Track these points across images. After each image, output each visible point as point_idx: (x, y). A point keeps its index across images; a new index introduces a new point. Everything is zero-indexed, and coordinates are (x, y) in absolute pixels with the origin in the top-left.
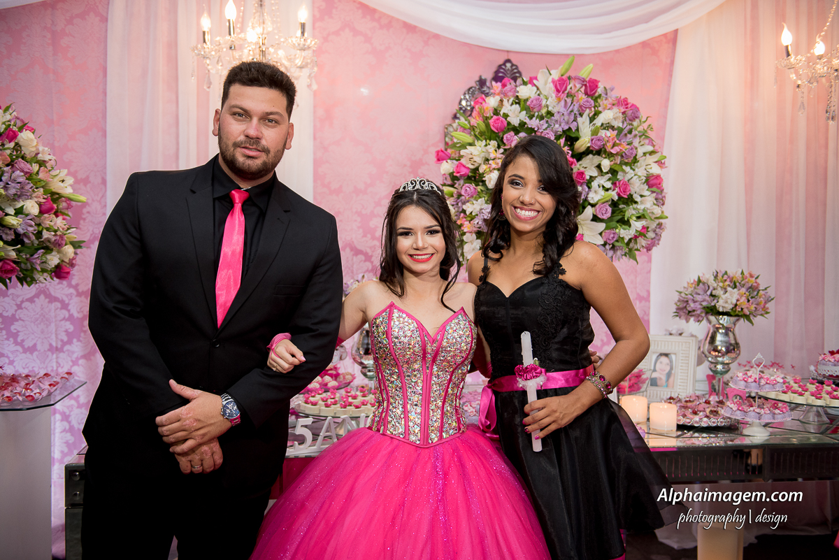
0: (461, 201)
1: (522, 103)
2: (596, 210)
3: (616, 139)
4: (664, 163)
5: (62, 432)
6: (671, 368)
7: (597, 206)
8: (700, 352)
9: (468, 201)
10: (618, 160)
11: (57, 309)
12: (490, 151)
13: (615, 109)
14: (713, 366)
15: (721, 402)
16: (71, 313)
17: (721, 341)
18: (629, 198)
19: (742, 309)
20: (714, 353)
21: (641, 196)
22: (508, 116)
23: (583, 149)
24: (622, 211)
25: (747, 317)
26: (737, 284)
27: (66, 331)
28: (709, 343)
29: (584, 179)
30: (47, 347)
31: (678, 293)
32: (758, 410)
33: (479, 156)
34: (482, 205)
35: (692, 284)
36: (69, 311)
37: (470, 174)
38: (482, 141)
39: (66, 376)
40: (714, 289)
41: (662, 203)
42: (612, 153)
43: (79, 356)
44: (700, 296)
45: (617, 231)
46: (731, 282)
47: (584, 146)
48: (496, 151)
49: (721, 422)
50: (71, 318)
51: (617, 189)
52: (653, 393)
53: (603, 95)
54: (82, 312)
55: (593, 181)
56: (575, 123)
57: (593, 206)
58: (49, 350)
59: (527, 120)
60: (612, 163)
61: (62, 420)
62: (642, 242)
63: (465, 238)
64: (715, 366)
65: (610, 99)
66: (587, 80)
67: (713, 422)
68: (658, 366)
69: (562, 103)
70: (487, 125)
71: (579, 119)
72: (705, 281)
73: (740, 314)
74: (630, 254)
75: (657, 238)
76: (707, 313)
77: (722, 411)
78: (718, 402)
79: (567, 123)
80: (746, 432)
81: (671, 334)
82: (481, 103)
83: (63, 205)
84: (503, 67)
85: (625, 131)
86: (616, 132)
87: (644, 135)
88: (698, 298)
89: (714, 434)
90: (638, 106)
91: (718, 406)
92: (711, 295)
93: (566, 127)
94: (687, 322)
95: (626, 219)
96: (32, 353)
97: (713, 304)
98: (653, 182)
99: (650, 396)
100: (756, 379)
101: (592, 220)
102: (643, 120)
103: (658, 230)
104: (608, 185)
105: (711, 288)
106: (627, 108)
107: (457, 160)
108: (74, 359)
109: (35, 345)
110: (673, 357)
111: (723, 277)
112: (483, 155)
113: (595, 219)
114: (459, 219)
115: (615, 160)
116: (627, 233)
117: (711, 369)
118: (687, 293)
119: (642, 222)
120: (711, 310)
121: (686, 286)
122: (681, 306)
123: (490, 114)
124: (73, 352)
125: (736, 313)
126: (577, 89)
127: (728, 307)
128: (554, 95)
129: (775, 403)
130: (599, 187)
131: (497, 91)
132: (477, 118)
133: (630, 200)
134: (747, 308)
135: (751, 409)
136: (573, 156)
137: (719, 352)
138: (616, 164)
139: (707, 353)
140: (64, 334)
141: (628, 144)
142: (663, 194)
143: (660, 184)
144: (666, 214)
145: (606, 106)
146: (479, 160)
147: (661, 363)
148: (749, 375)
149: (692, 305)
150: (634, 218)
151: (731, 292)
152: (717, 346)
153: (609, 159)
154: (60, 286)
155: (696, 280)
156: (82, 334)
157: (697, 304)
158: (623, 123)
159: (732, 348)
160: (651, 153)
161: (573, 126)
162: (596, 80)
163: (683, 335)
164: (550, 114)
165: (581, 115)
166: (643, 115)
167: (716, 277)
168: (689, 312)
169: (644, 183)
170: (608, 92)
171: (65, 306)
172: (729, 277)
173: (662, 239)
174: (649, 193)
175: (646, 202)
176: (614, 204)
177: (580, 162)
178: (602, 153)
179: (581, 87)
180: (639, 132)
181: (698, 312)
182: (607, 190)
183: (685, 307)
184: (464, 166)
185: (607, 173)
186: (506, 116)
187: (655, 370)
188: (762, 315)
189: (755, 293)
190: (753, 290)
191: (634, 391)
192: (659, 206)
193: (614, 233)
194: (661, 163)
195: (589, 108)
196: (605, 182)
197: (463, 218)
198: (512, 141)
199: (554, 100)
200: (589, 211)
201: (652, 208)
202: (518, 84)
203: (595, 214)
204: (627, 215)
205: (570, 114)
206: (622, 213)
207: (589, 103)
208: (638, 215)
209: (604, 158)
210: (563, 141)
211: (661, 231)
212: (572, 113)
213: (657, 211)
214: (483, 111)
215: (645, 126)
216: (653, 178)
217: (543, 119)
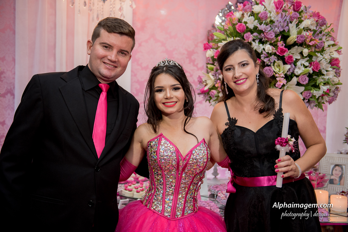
1: (256, 15)
2: (299, 79)
3: (312, 37)
4: (341, 51)
6: (342, 174)
7: (300, 77)
10: (313, 49)
13: (312, 19)
18: (319, 72)
21: (327, 71)
23: (292, 42)
24: (315, 80)
29: (292, 60)
31: (347, 129)
38: (231, 38)
41: (339, 75)
42: (309, 45)
45: (312, 91)
47: (292, 41)
51: (312, 67)
52: (331, 188)
53: (304, 11)
55: (297, 62)
56: (287, 27)
57: (297, 76)
59: (258, 26)
60: (310, 51)
62: (326, 98)
65: (308, 13)
66: (295, 1)
68: (334, 172)
69: (280, 15)
70: (235, 29)
71: (290, 25)
74: (319, 105)
75: (335, 96)
79: (283, 27)
81: (341, 153)
82: (231, 16)
85: (318, 32)
86: (312, 32)
87: (328, 34)
90: (325, 17)
93: (282, 30)
95: (317, 85)
98: (334, 63)
99: (329, 190)
101: (297, 85)
102: (328, 26)
103: (336, 91)
104: (307, 64)
106: (319, 18)
107: (216, 49)
110: (344, 167)
113: (298, 84)
114: (216, 83)
115: (311, 49)
116: (318, 93)
119: (327, 87)
123: (236, 22)
126: (289, 7)
128: (275, 11)
130: (301, 65)
131: (241, 9)
132: (229, 25)
133: (320, 74)
136: (285, 47)
138: (312, 51)
141: (319, 40)
142: (340, 70)
143: (338, 64)
144: (341, 82)
145: (306, 17)
147: (336, 170)
150: (322, 84)
153: (308, 49)
158: (316, 27)
160: (333, 45)
161: (286, 29)
162: (300, 2)
164: (272, 22)
165: (291, 22)
166: (328, 22)
169: (328, 63)
170: (307, 9)
173: (338, 97)
174: (332, 69)
175: (330, 75)
176: (310, 76)
177: (290, 51)
178: (304, 45)
179: (291, 6)
180: (326, 33)
182: (306, 67)
185: (306, 57)
186: (246, 23)
187: (332, 175)
191: (319, 186)
192: (337, 77)
193: (309, 93)
194: (339, 51)
195: (296, 18)
196: (305, 62)
197: (219, 83)
198: (249, 38)
199: (274, 14)
200: (295, 80)
201: (333, 78)
202: (253, 4)
203: (298, 81)
204: (318, 82)
205: (284, 21)
206: (314, 81)
207: (296, 16)
208: (324, 82)
209: (305, 48)
210: (279, 38)
211: (338, 92)
212: (286, 21)
213: (336, 80)
214: (232, 20)
215: (329, 29)
216: (334, 60)
217: (268, 25)
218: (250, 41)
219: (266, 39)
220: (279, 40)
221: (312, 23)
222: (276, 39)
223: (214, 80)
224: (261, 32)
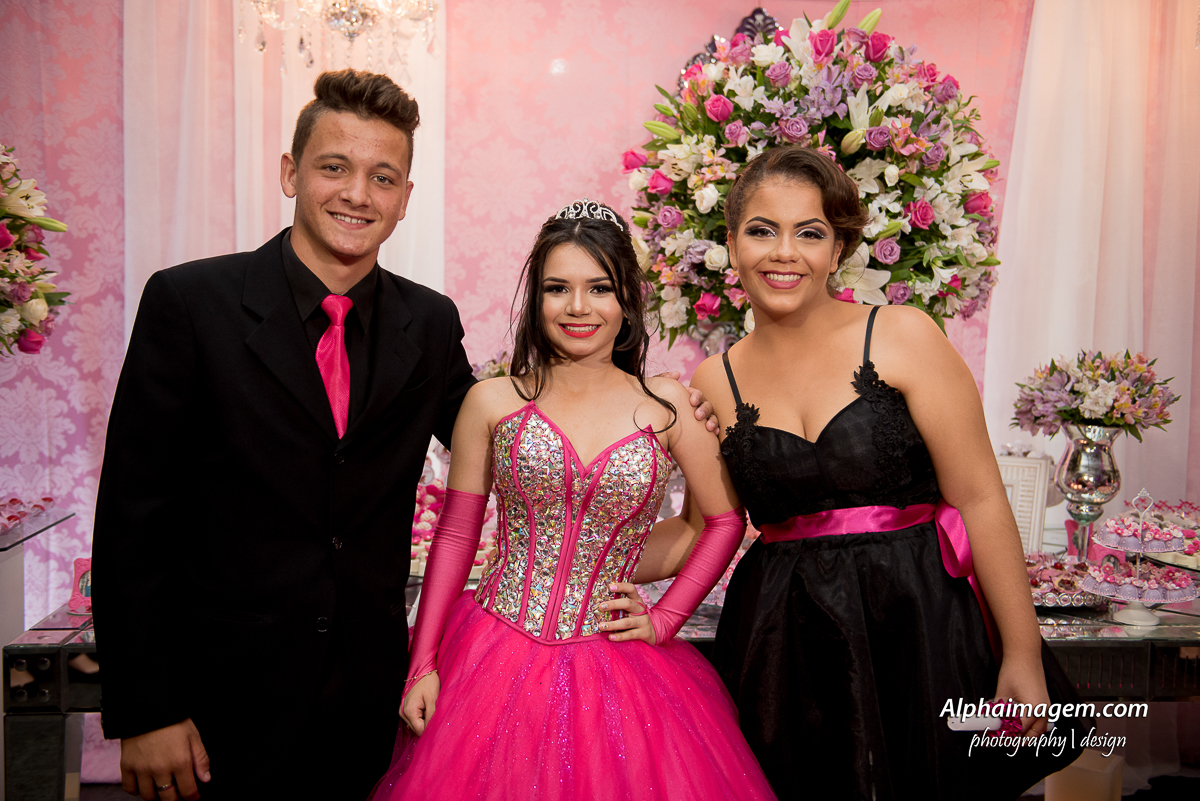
0: (659, 234)
1: (759, 73)
2: (875, 250)
3: (910, 132)
4: (997, 173)
5: (59, 588)
7: (877, 243)
8: (1053, 485)
9: (669, 235)
10: (914, 166)
11: (50, 399)
12: (703, 151)
13: (913, 83)
14: (1073, 506)
15: (1082, 567)
16: (72, 405)
17: (1086, 467)
18: (931, 230)
19: (1123, 415)
20: (1076, 487)
21: (953, 227)
22: (735, 94)
23: (855, 148)
24: (920, 252)
25: (1132, 429)
26: (1117, 374)
27: (65, 433)
28: (1068, 470)
30: (35, 457)
31: (1019, 388)
32: (1138, 583)
33: (686, 159)
34: (689, 240)
35: (1042, 372)
36: (68, 402)
37: (674, 190)
38: (692, 135)
39: (42, 503)
40: (1078, 381)
41: (990, 238)
42: (903, 156)
43: (84, 473)
44: (1054, 393)
45: (910, 283)
46: (1106, 370)
47: (856, 143)
48: (713, 151)
49: (1078, 600)
50: (71, 414)
51: (911, 216)
53: (897, 60)
54: (89, 404)
55: (871, 202)
56: (843, 105)
57: (870, 242)
58: (38, 462)
59: (765, 102)
60: (904, 171)
61: (59, 570)
62: (954, 303)
63: (663, 294)
64: (1078, 508)
65: (906, 67)
66: (870, 35)
67: (1065, 599)
69: (824, 72)
70: (701, 109)
71: (850, 99)
72: (1064, 369)
73: (1118, 422)
75: (983, 296)
76: (1064, 421)
77: (1079, 583)
78: (1076, 566)
79: (831, 105)
80: (1119, 617)
81: (1010, 454)
82: (696, 75)
83: (29, 235)
84: (751, 21)
85: (929, 119)
86: (910, 120)
88: (1051, 396)
89: (1065, 619)
90: (956, 79)
91: (1076, 573)
92: (1073, 391)
93: (829, 113)
94: (1034, 434)
95: (925, 265)
96: (12, 467)
97: (1074, 406)
98: (973, 204)
100: (1136, 530)
102: (964, 101)
103: (983, 284)
104: (896, 208)
105: (1073, 380)
106: (933, 81)
107: (654, 168)
108: (77, 477)
109: (17, 454)
111: (1093, 362)
112: (693, 158)
113: (874, 264)
114: (654, 263)
115: (907, 165)
116: (928, 288)
117: (1070, 512)
118: (1032, 387)
119: (951, 270)
120: (1072, 416)
121: (1032, 375)
122: (1023, 408)
123: (707, 91)
124: (76, 466)
125: (1111, 421)
126: (852, 50)
127: (1100, 412)
128: (811, 60)
129: (1170, 572)
130: (880, 210)
131: (723, 55)
132: (688, 99)
133: (934, 234)
134: (1131, 413)
135: (1128, 580)
137: (1084, 485)
138: (911, 173)
139: (1064, 486)
140: (61, 437)
141: (932, 141)
142: (993, 224)
143: (985, 208)
144: (997, 257)
145: (898, 78)
146: (686, 167)
148: (1127, 523)
149: (1040, 407)
150: (940, 263)
151: (1105, 386)
152: (1081, 475)
153: (898, 165)
154: (55, 363)
155: (1049, 366)
156: (89, 439)
157: (1048, 405)
158: (926, 105)
159: (1106, 477)
160: (974, 156)
161: (841, 111)
162: (884, 36)
163: (1029, 456)
164: (803, 90)
165: (854, 92)
166: (963, 94)
167: (1081, 362)
168: (1037, 418)
169: (958, 206)
170: (906, 55)
171: (62, 395)
172: (1103, 362)
173: (991, 298)
174: (967, 222)
175: (962, 237)
177: (851, 171)
178: (887, 155)
179: (860, 47)
180: (955, 121)
181: (1050, 419)
182: (894, 216)
183: (1030, 411)
184: (664, 178)
185: (895, 188)
186: (732, 93)
188: (1157, 425)
189: (1147, 389)
190: (1143, 384)
192: (983, 244)
193: (904, 288)
194: (992, 172)
195: (867, 80)
196: (890, 203)
197: (661, 261)
198: (739, 135)
199: (811, 68)
200: (863, 251)
201: (969, 247)
202: (756, 41)
203: (873, 255)
204: (926, 258)
205: (834, 90)
206: (918, 255)
207: (866, 74)
208: (946, 258)
209: (890, 163)
210: (822, 135)
211: (989, 286)
212: (839, 89)
213: (981, 252)
214: (696, 87)
215: (967, 111)
216: (973, 198)
217: (790, 99)
218: (740, 146)
219: (785, 139)
220: (821, 142)
221: (915, 92)
222: (811, 138)
223: (650, 252)
224: (770, 119)
